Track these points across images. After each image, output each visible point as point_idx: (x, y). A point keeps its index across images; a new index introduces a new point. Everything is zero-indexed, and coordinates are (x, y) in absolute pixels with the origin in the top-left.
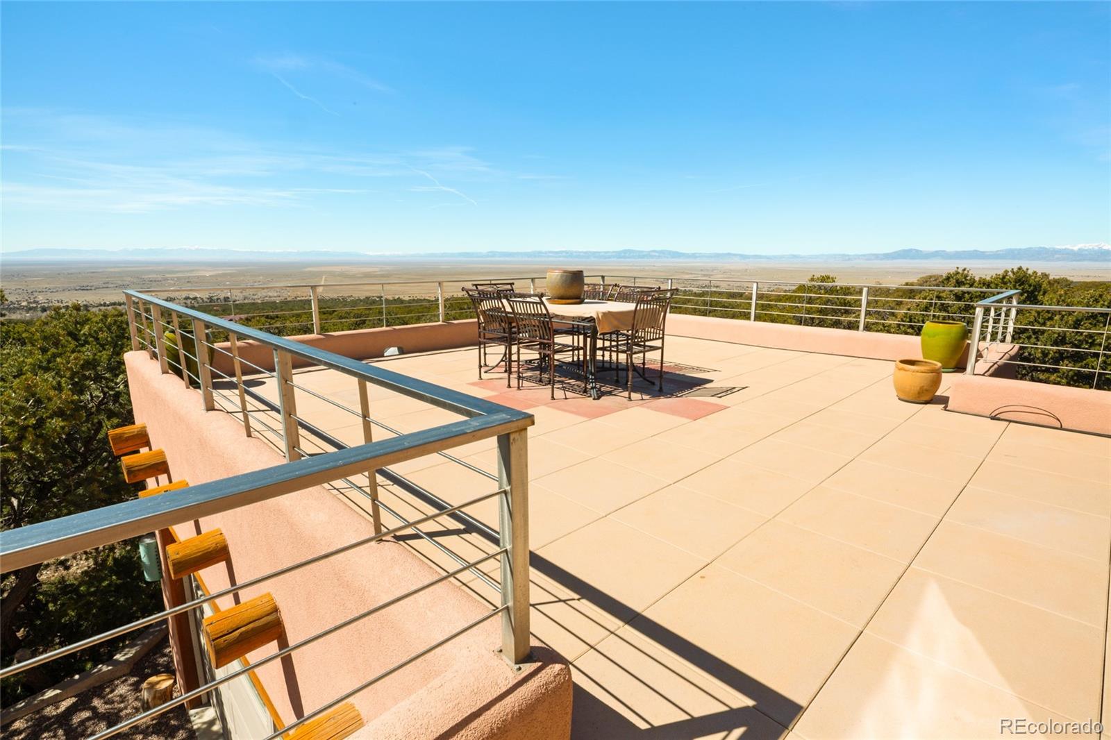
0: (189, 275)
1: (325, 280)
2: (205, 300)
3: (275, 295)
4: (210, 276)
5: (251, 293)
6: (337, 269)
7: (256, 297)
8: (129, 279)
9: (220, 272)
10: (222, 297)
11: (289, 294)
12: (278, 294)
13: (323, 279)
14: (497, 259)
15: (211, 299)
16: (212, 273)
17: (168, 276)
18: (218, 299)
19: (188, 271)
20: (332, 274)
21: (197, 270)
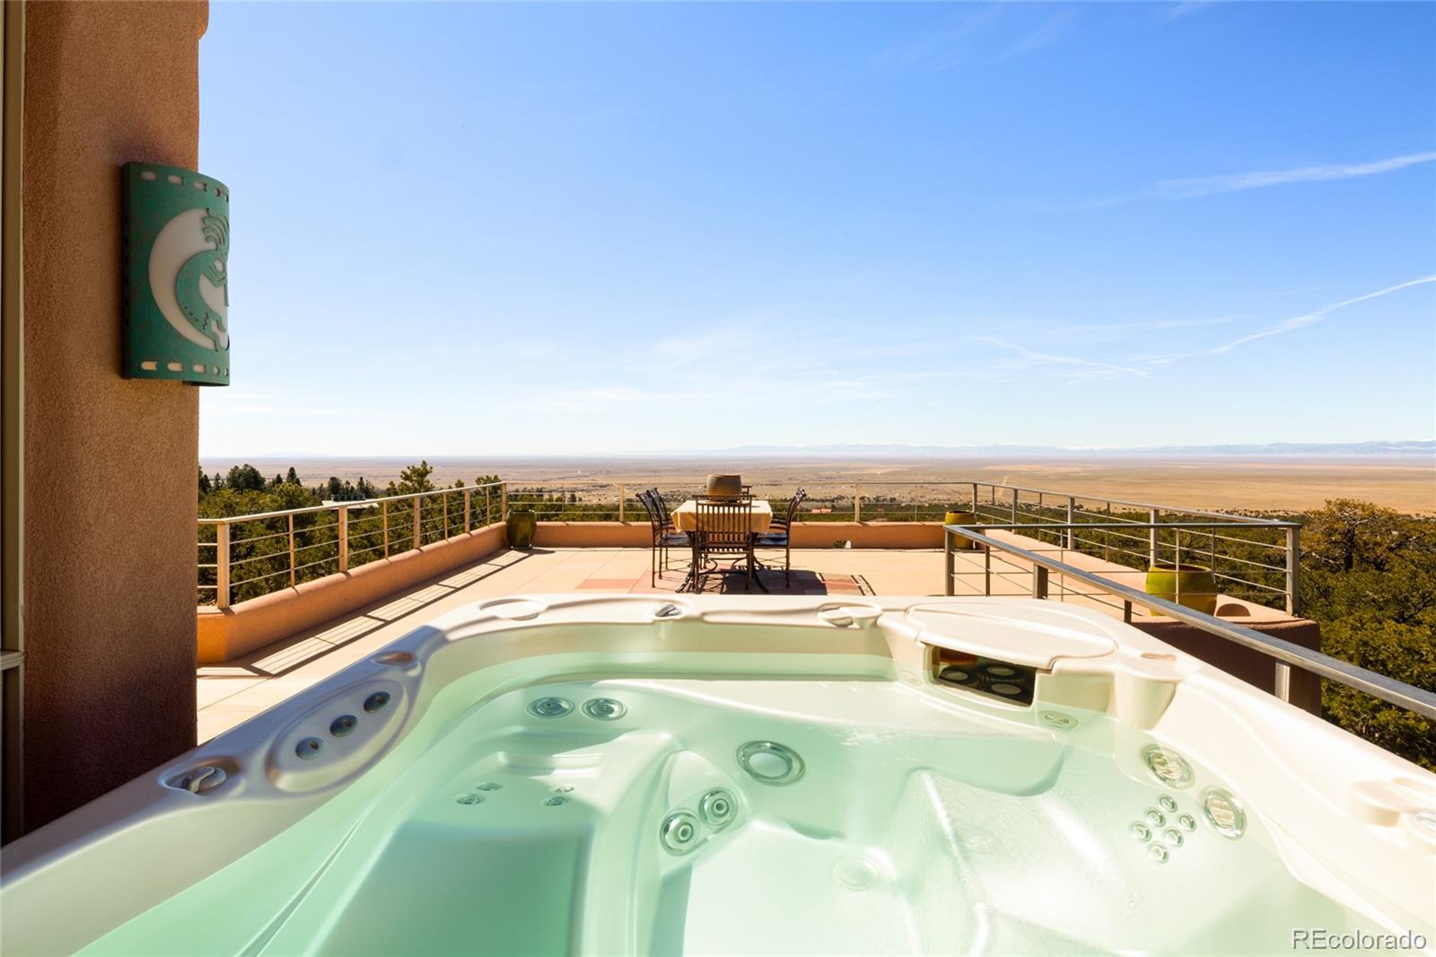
0: (859, 472)
1: (1007, 482)
2: (872, 500)
3: (945, 498)
4: (881, 474)
5: (919, 495)
6: (1025, 468)
7: (924, 499)
8: (810, 475)
9: (891, 470)
10: (888, 498)
11: (961, 497)
12: (949, 497)
13: (1005, 480)
14: (1288, 455)
15: (877, 499)
16: (884, 471)
17: (843, 473)
18: (884, 500)
19: (859, 469)
20: (1016, 474)
21: (870, 468)
